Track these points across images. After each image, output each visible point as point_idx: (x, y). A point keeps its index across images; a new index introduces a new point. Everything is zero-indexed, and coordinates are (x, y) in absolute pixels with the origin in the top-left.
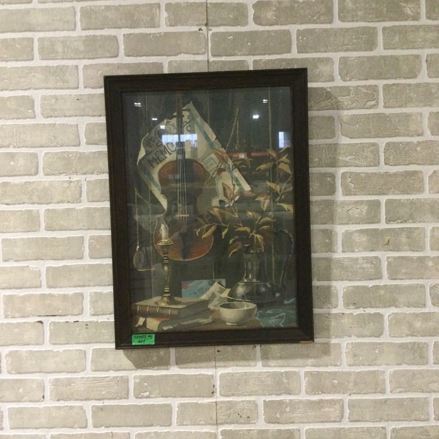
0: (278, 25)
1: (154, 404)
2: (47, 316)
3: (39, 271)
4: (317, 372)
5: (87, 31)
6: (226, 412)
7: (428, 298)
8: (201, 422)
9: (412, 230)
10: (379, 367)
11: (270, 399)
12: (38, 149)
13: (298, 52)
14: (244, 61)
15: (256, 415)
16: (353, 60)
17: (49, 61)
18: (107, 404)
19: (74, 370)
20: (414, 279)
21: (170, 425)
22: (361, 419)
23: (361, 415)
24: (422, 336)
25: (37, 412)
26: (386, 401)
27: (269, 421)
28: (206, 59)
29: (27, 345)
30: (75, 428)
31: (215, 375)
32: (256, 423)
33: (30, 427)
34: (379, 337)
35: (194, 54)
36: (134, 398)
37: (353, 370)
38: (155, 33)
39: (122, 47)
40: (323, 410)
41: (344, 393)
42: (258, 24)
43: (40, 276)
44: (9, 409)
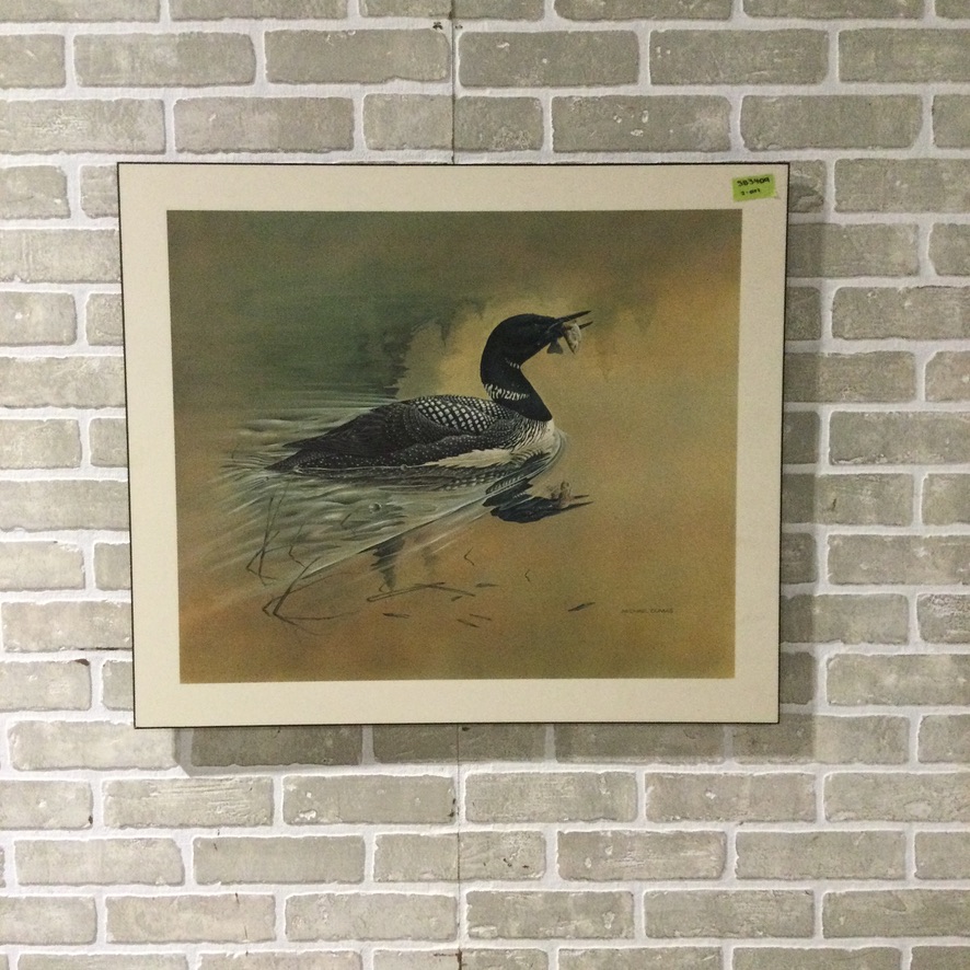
0: (609, 19)
1: (325, 837)
2: (98, 649)
3: (81, 553)
4: (673, 774)
5: (185, 23)
6: (479, 856)
7: (915, 624)
8: (426, 876)
9: (885, 480)
10: (803, 767)
11: (572, 830)
12: (76, 286)
13: (653, 83)
14: (533, 99)
15: (542, 861)
16: (774, 103)
17: (98, 89)
18: (226, 836)
19: (157, 764)
20: (886, 583)
21: (360, 881)
22: (762, 875)
23: (762, 866)
24: (898, 705)
25: (76, 851)
26: (816, 837)
27: (571, 875)
28: (448, 93)
29: (55, 709)
30: (158, 885)
31: (456, 779)
32: (542, 881)
33: (62, 881)
34: (805, 703)
35: (422, 81)
36: (285, 825)
37: (749, 773)
38: (337, 32)
39: (262, 60)
40: (682, 854)
41: (727, 820)
42: (567, 17)
43: (83, 564)
44: (16, 843)
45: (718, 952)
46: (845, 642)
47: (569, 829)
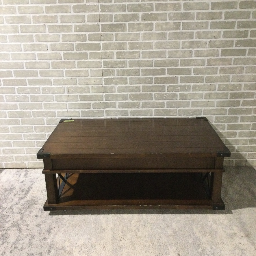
1: (82, 52)
2: (46, 23)
4: (132, 42)
6: (104, 55)
7: (168, 17)
8: (97, 58)
10: (151, 41)
15: (113, 56)
18: (67, 52)
19: (56, 41)
20: (164, 11)
21: (87, 59)
22: (145, 58)
24: (165, 30)
25: (46, 55)
27: (118, 58)
29: (41, 32)
30: (58, 60)
31: (100, 43)
32: (114, 59)
33: (44, 59)
34: (152, 31)
36: (76, 50)
37: (143, 42)
40: (134, 55)
41: (140, 49)
43: (43, 9)
44: (37, 53)
45: (139, 69)
46: (158, 21)
47: (117, 51)
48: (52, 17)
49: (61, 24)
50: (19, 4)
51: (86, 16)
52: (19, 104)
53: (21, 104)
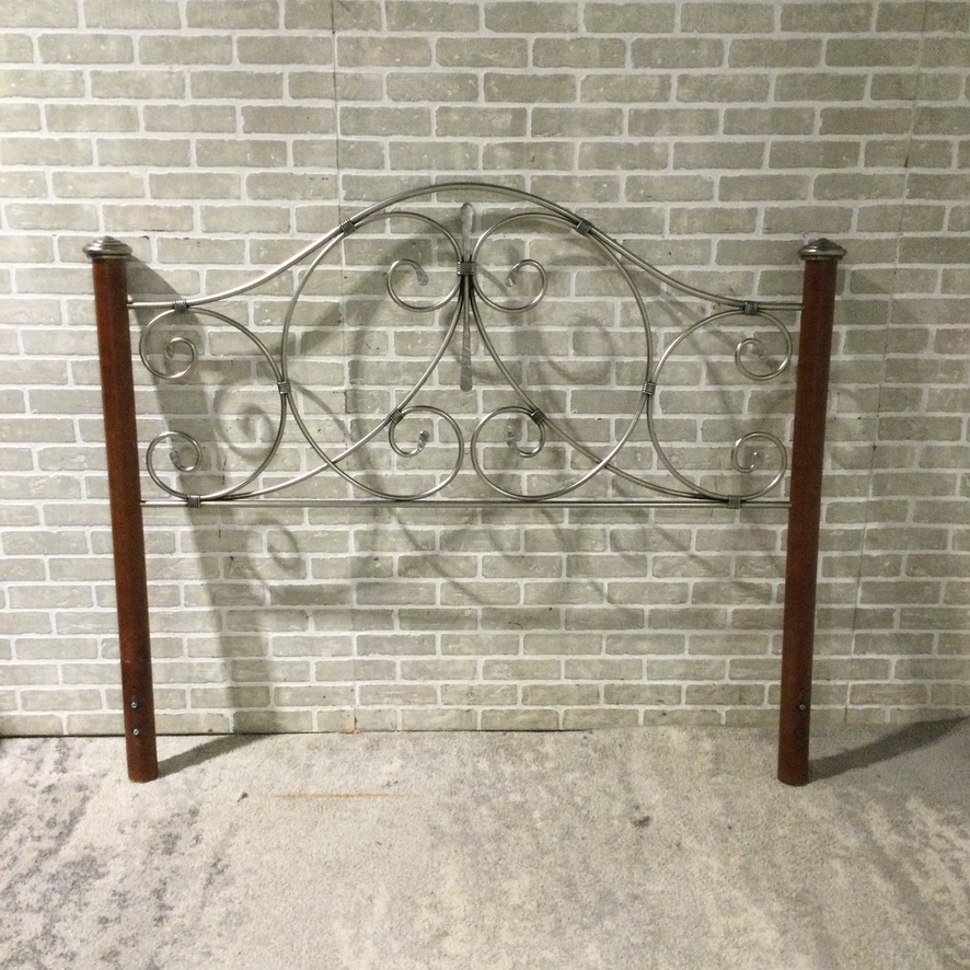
45: (475, 392)
46: (539, 233)
47: (400, 329)
48: (171, 210)
49: (206, 236)
50: (57, 165)
51: (293, 212)
52: (46, 508)
53: (53, 506)
